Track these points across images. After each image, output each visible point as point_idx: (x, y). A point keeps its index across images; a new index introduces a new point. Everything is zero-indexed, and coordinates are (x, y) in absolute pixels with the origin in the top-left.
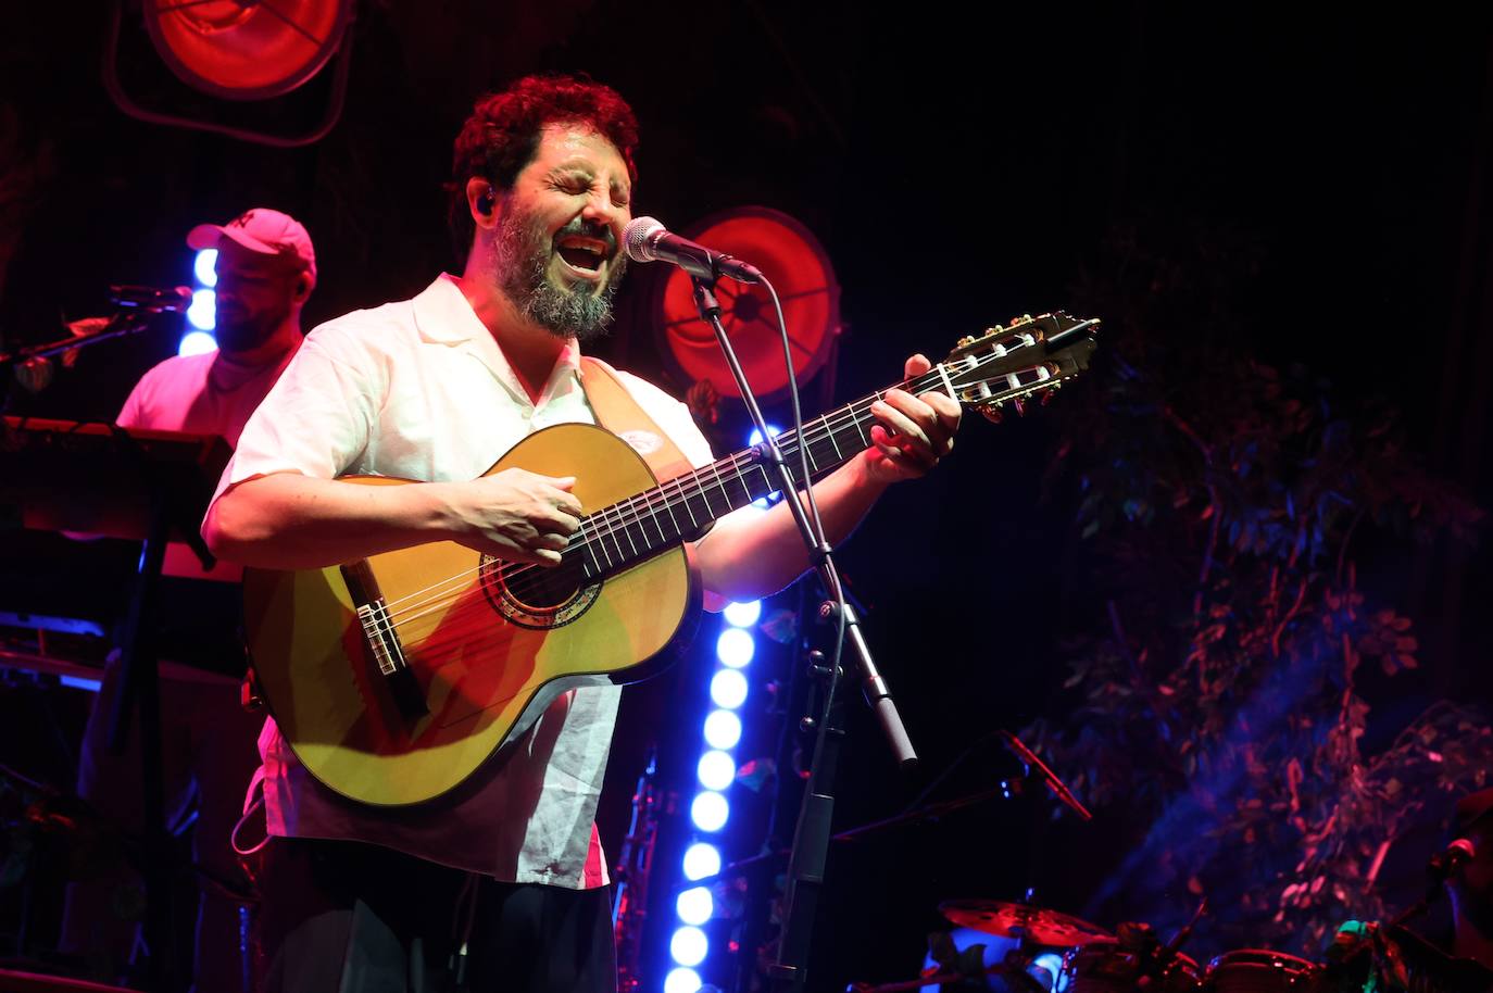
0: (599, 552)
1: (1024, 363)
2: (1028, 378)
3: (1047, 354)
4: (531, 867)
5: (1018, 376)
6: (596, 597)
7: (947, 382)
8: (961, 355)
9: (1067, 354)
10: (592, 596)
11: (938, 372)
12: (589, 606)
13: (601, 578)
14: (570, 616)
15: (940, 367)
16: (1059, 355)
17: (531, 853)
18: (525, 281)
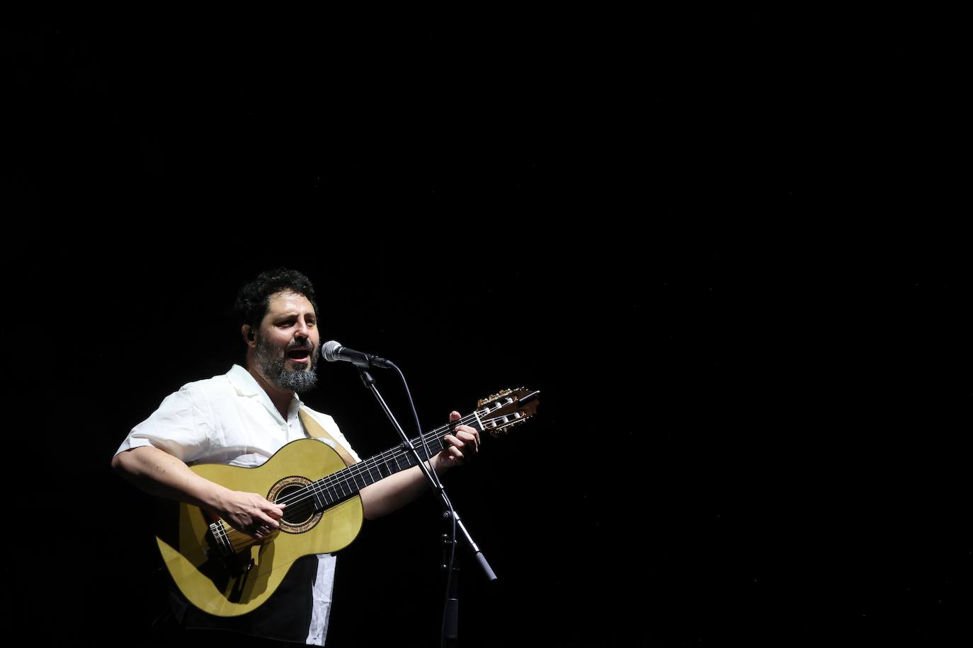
0: (321, 498)
1: (509, 411)
2: (511, 418)
3: (519, 406)
5: (507, 417)
7: (478, 420)
8: (482, 408)
9: (527, 407)
11: (474, 415)
16: (524, 408)
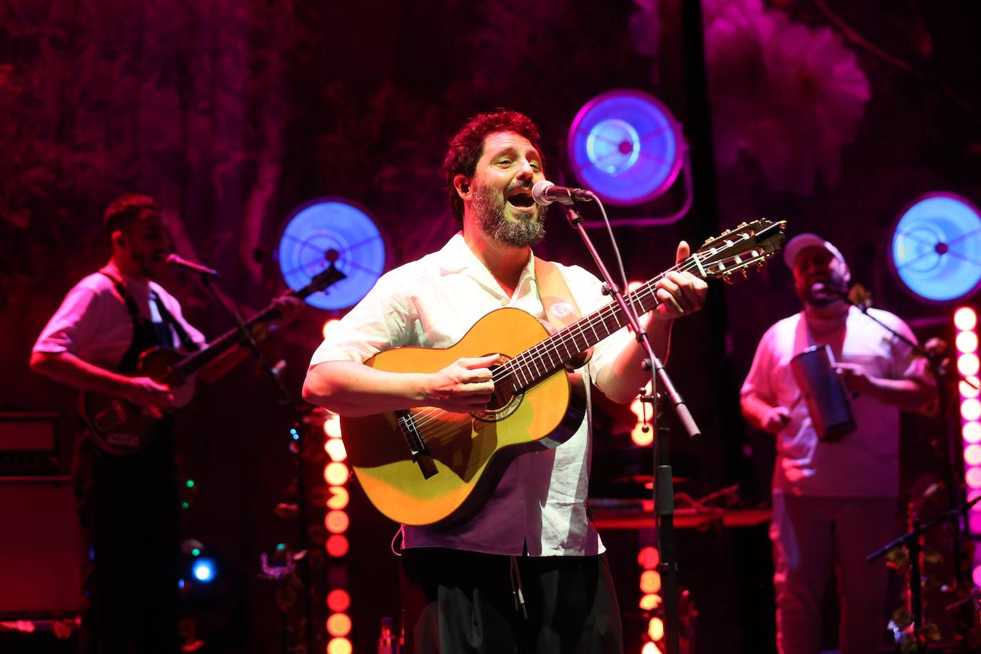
0: (521, 376)
1: (742, 249)
2: (746, 257)
3: (757, 242)
4: (549, 547)
5: (740, 256)
6: (521, 402)
8: (708, 247)
9: (768, 242)
10: (519, 401)
11: (693, 259)
12: (518, 406)
13: (523, 391)
14: (508, 413)
15: (694, 255)
16: (763, 244)
17: (548, 539)
18: (492, 221)
